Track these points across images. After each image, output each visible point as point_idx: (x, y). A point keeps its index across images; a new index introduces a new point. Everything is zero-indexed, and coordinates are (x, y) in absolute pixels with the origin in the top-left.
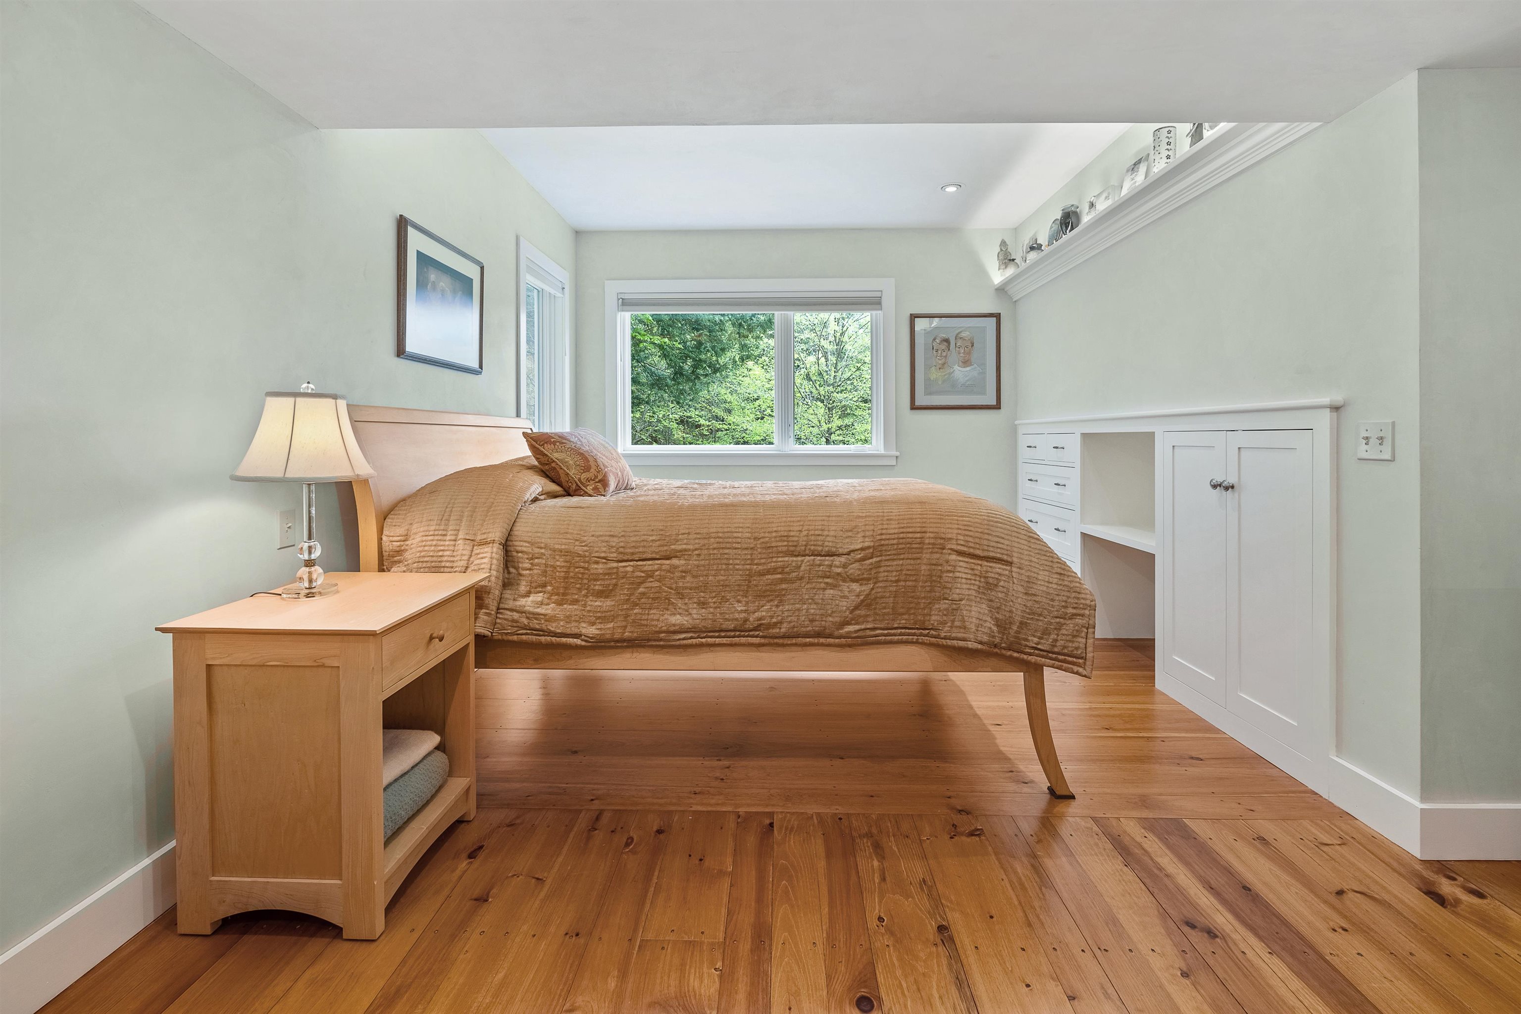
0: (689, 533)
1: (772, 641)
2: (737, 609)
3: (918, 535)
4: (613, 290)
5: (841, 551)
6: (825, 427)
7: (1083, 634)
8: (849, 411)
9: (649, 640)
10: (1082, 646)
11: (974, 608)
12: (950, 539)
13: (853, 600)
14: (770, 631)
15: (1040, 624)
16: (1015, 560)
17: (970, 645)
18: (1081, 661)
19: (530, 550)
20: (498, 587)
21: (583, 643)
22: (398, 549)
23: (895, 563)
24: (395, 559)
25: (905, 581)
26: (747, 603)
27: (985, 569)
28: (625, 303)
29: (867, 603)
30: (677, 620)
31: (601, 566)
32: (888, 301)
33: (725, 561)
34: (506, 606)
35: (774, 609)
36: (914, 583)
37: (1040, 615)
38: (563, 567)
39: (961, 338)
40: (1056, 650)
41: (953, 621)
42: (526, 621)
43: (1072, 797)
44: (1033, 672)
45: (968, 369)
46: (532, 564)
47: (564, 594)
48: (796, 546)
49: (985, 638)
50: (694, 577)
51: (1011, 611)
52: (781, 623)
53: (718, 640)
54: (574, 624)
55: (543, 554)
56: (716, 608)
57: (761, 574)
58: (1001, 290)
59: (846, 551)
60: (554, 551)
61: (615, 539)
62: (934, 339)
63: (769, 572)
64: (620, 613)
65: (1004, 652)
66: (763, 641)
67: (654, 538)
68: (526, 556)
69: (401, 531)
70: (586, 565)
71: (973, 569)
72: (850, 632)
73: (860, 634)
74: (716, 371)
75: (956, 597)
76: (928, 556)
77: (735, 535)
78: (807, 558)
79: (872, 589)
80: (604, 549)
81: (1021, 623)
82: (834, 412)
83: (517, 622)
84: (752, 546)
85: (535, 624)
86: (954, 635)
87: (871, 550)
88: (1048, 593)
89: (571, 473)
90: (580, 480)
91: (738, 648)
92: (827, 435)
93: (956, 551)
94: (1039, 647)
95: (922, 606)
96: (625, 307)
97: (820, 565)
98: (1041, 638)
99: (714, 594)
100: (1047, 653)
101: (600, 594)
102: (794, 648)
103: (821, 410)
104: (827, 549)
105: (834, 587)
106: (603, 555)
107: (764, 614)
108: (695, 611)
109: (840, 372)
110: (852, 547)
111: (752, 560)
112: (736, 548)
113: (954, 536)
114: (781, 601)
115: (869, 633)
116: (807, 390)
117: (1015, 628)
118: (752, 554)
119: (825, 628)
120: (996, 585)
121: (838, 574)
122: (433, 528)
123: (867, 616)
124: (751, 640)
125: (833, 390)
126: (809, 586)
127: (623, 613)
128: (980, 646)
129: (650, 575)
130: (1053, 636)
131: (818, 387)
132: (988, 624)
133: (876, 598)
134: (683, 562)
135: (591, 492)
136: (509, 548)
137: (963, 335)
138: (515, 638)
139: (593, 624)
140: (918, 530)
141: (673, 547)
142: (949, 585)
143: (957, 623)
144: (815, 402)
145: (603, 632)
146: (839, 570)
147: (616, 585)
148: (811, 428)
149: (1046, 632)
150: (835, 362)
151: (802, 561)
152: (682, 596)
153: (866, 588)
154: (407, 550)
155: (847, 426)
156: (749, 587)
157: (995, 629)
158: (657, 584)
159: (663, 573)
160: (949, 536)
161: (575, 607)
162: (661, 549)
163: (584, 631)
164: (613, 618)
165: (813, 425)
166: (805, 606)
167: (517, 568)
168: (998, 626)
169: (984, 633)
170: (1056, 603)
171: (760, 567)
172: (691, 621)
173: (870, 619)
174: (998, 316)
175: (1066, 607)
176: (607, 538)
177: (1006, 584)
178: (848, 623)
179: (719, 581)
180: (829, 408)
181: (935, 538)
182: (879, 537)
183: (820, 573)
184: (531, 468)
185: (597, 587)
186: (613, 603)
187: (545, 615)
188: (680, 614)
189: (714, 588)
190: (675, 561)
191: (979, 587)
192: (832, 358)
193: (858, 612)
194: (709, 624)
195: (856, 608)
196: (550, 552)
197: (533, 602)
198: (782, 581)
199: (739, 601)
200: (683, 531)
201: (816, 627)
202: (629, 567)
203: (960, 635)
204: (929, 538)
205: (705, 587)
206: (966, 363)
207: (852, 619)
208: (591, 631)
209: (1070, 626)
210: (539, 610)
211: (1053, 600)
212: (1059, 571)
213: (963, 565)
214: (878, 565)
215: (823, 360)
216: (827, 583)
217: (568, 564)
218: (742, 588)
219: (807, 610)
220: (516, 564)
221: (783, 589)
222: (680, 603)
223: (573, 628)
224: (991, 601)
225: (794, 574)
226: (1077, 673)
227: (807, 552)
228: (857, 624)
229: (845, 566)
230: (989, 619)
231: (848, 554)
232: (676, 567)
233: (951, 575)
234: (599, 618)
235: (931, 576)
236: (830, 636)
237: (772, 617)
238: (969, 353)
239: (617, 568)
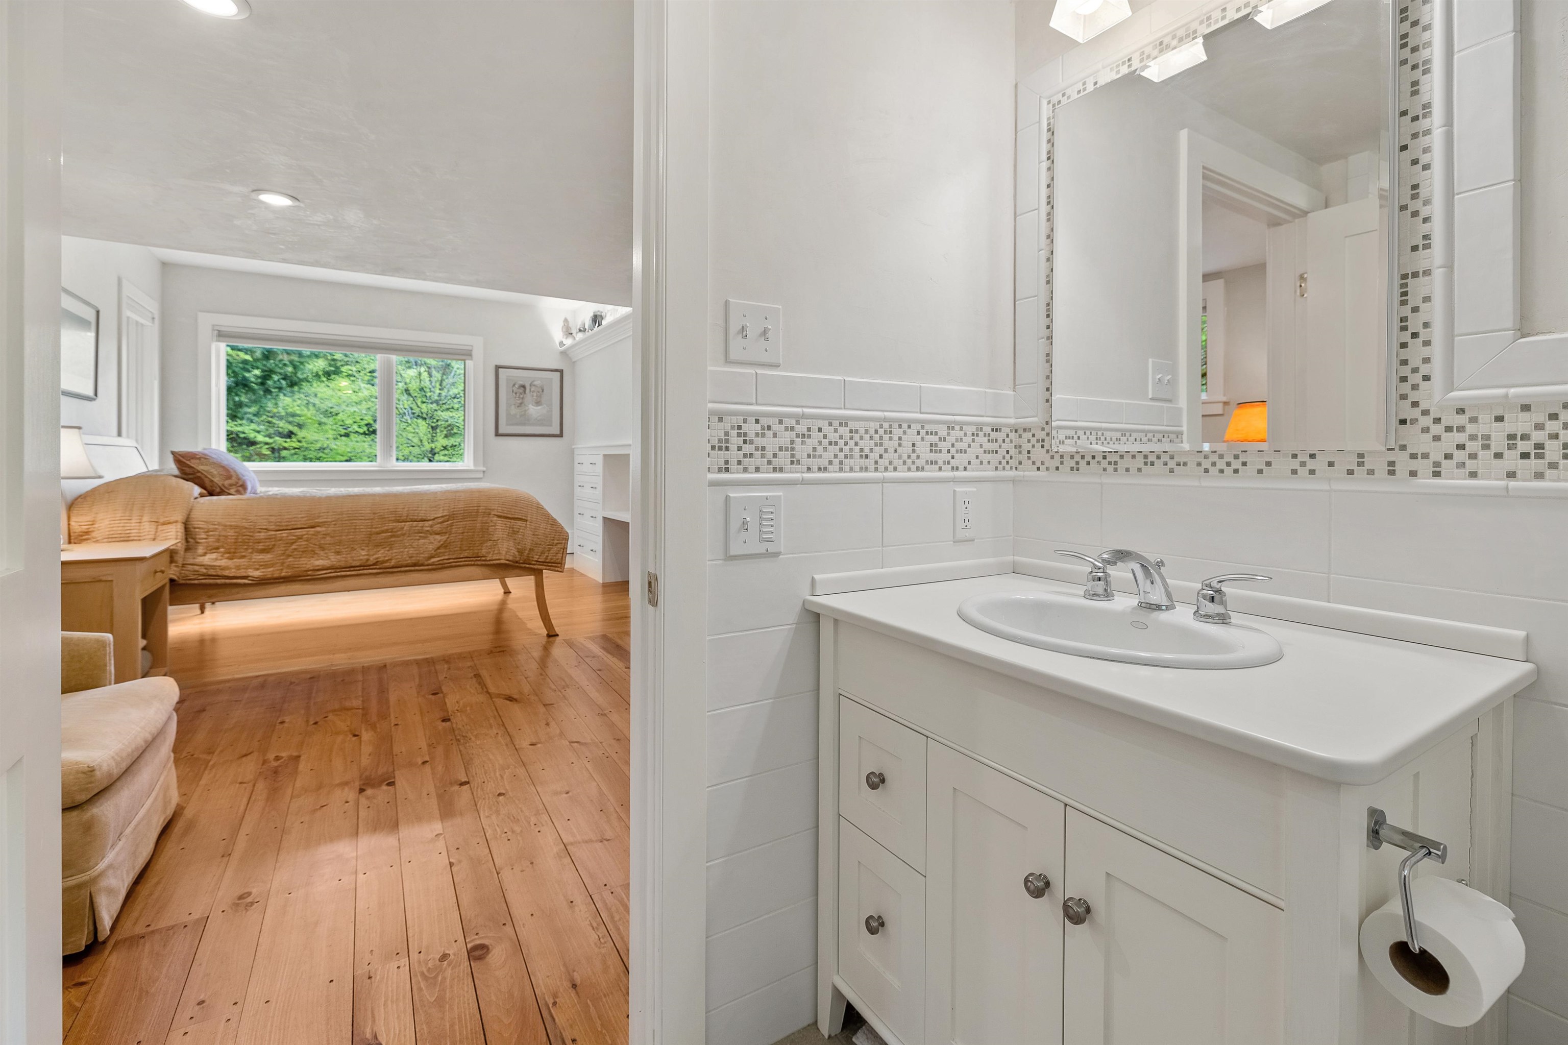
0: (328, 512)
1: (385, 570)
2: (362, 555)
3: (476, 508)
4: (207, 322)
5: (429, 518)
6: (427, 447)
7: (561, 552)
8: (455, 431)
9: (300, 576)
10: (560, 558)
11: (505, 544)
12: (494, 509)
13: (437, 544)
14: (384, 565)
15: (540, 549)
16: (529, 519)
17: (502, 562)
18: (559, 565)
19: (205, 526)
20: (183, 550)
21: (250, 582)
22: (86, 530)
23: (462, 523)
24: (84, 537)
25: (467, 532)
26: (369, 550)
27: (512, 524)
28: (221, 335)
29: (445, 545)
30: (320, 563)
31: (262, 534)
32: (478, 353)
33: (353, 527)
34: (188, 563)
35: (386, 552)
36: (473, 534)
37: (540, 544)
38: (234, 536)
39: (534, 385)
40: (547, 561)
41: (494, 551)
42: (205, 571)
43: (558, 635)
44: (538, 573)
45: (539, 408)
46: (208, 535)
47: (234, 553)
48: (400, 517)
49: (511, 558)
50: (332, 537)
51: (525, 544)
52: (391, 559)
53: (348, 573)
54: (243, 570)
55: (216, 529)
56: (347, 554)
57: (378, 533)
58: (564, 354)
59: (432, 518)
60: (226, 526)
61: (273, 517)
62: (514, 385)
63: (383, 532)
64: (278, 561)
65: (521, 565)
66: (379, 571)
67: (303, 516)
68: (202, 531)
69: (89, 518)
70: (251, 534)
71: (505, 524)
72: (433, 562)
73: (441, 562)
74: (292, 384)
75: (496, 539)
76: (481, 519)
77: (360, 512)
78: (408, 523)
79: (448, 538)
80: (265, 524)
81: (530, 549)
82: (438, 431)
83: (198, 571)
84: (372, 517)
85: (212, 572)
86: (494, 558)
87: (447, 517)
88: (544, 534)
89: (216, 480)
90: (223, 485)
91: (363, 577)
92: (430, 455)
93: (497, 515)
94: (539, 560)
95: (477, 545)
96: (221, 339)
97: (416, 527)
98: (540, 556)
99: (346, 546)
100: (542, 563)
101: (262, 551)
102: (399, 574)
103: (423, 427)
104: (420, 517)
105: (425, 538)
106: (264, 527)
107: (380, 555)
108: (332, 557)
109: (446, 390)
110: (436, 516)
111: (372, 525)
112: (361, 519)
113: (496, 508)
114: (391, 547)
115: (445, 561)
116: (406, 406)
117: (527, 552)
118: (371, 523)
119: (419, 560)
120: (518, 532)
121: (428, 531)
122: (120, 515)
123: (445, 552)
124: (371, 571)
125: (437, 408)
126: (409, 538)
127: (281, 561)
128: (507, 562)
129: (300, 538)
130: (546, 554)
131: (419, 404)
132: (513, 551)
133: (450, 543)
134: (324, 529)
135: (234, 493)
136: (188, 526)
137: (535, 383)
138: (196, 582)
139: (258, 569)
140: (475, 505)
141: (317, 520)
142: (492, 533)
143: (496, 552)
144: (415, 420)
145: (265, 574)
146: (428, 529)
147: (274, 545)
148: (411, 448)
149: (543, 553)
150: (440, 379)
151: (405, 525)
152: (322, 548)
153: (444, 538)
154: (93, 531)
155: (453, 446)
156: (370, 541)
157: (517, 553)
158: (305, 543)
159: (310, 536)
160: (493, 508)
161: (243, 560)
162: (308, 522)
163: (251, 574)
164: (272, 565)
165: (413, 444)
166: (406, 550)
167: (194, 539)
168: (518, 552)
169: (510, 555)
170: (548, 538)
171: (378, 530)
172: (330, 563)
173: (447, 554)
174: (561, 371)
175: (554, 540)
176: (267, 517)
177: (523, 531)
178: (433, 557)
179: (349, 539)
180: (432, 427)
181: (486, 509)
182: (452, 510)
183: (416, 531)
184: (176, 476)
185: (260, 547)
186: (272, 556)
187: (219, 566)
188: (322, 559)
189: (346, 543)
190: (318, 529)
191: (509, 533)
192: (437, 375)
193: (439, 551)
194: (342, 564)
195: (438, 548)
196: (222, 527)
197: (209, 559)
198: (392, 536)
199: (363, 550)
200: (324, 511)
201: (413, 560)
202: (284, 534)
203: (497, 558)
204: (481, 509)
205: (340, 543)
206: (538, 403)
207: (436, 555)
208: (257, 574)
209: (555, 549)
210: (215, 564)
211: (547, 537)
212: (552, 523)
213: (500, 523)
214: (451, 525)
215: (425, 375)
216: (420, 536)
217: (236, 534)
218: (365, 542)
219: (408, 551)
220: (194, 537)
221: (392, 541)
222: (322, 553)
223: (242, 573)
224: (515, 540)
225: (400, 532)
226: (558, 571)
227: (408, 520)
228: (438, 557)
229: (431, 526)
230: (513, 549)
231: (434, 519)
232: (319, 532)
233: (493, 528)
234: (261, 566)
235: (482, 529)
236: (422, 565)
237: (385, 557)
238: (540, 397)
239: (275, 535)
